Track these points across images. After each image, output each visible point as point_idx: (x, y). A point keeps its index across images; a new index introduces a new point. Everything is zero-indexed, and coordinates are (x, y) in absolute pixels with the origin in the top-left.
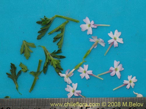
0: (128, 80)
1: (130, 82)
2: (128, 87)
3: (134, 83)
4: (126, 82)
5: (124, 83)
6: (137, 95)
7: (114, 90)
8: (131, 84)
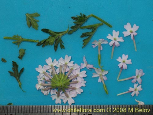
0: (134, 88)
1: (136, 90)
2: (133, 94)
3: (138, 91)
4: (131, 89)
5: (129, 90)
6: (138, 103)
7: (118, 95)
8: (136, 92)
